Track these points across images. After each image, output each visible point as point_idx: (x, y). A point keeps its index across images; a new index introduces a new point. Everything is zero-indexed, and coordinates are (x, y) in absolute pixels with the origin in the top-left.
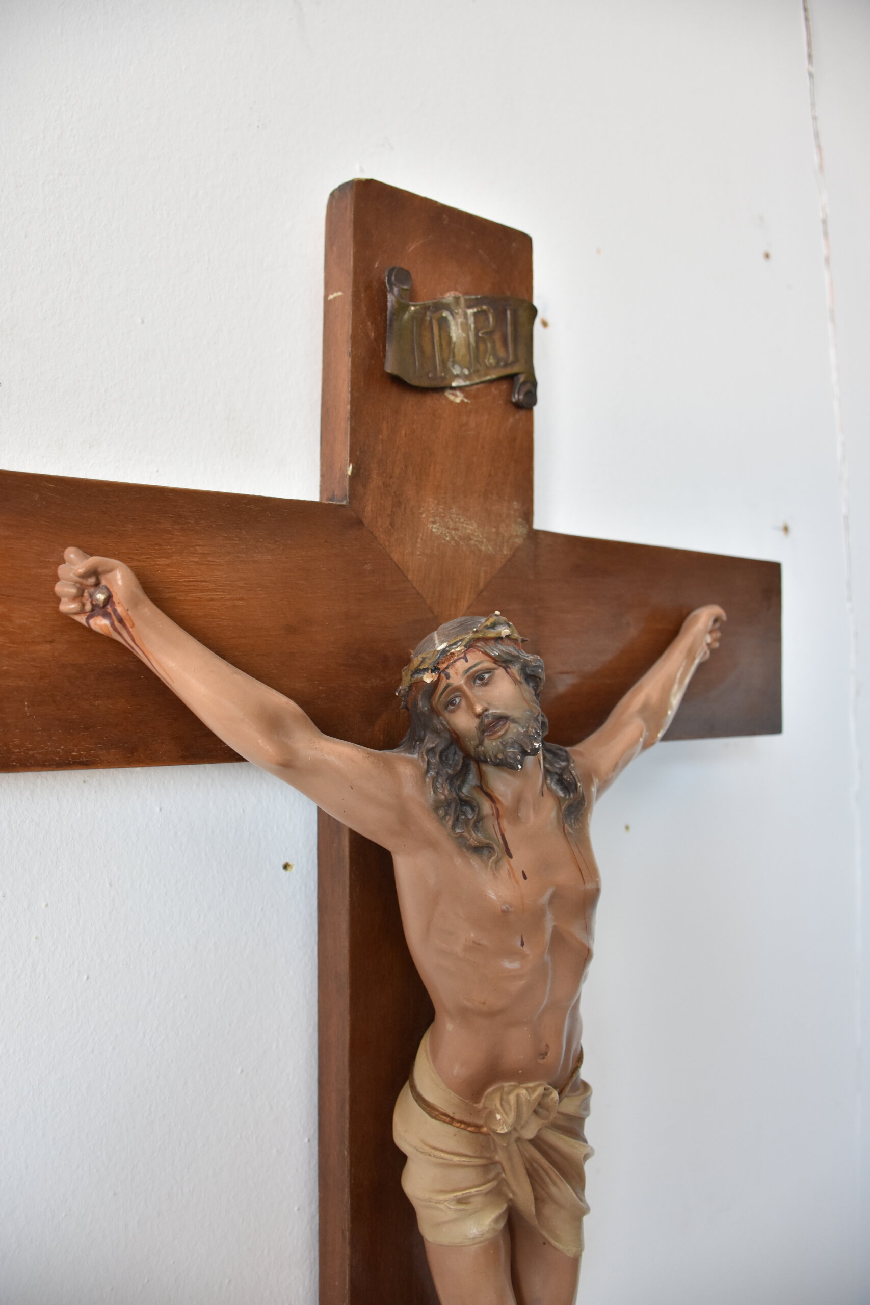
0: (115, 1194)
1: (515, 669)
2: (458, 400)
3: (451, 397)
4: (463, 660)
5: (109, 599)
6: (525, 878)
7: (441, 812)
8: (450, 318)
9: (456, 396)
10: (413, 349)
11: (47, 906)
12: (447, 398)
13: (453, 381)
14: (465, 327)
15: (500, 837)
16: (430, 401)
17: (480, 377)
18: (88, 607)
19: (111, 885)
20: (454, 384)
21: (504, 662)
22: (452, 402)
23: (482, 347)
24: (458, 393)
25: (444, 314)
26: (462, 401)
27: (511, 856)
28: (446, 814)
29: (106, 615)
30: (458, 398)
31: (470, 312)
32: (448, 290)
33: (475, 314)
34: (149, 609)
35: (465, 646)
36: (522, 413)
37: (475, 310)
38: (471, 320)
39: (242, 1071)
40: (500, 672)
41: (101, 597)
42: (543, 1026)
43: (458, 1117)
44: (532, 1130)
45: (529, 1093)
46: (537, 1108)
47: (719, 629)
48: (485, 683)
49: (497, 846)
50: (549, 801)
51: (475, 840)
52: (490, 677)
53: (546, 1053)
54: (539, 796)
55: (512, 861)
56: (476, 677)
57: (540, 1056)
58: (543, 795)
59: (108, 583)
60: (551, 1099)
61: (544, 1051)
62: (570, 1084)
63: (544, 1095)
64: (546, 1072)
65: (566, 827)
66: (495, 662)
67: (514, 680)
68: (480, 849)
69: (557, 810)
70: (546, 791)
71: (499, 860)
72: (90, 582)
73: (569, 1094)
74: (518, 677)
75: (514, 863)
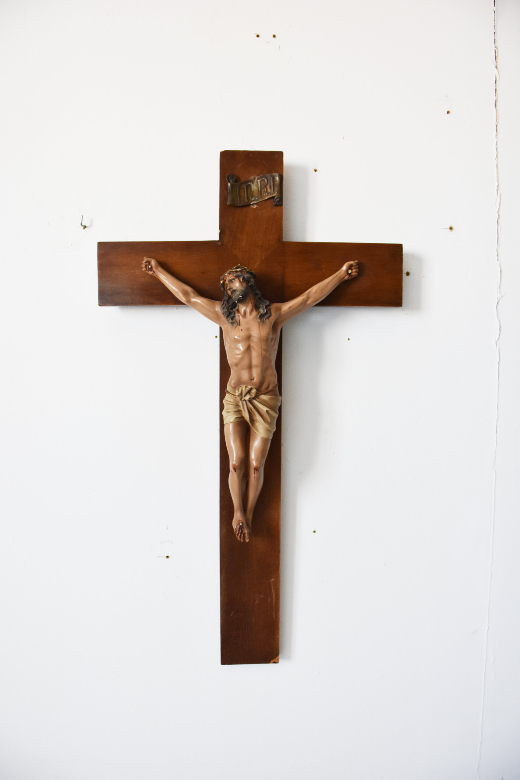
1: (241, 279)
2: (255, 207)
3: (252, 207)
4: (228, 277)
5: (152, 267)
6: (242, 330)
7: (225, 314)
8: (252, 184)
9: (254, 206)
10: (237, 196)
12: (251, 207)
13: (252, 202)
14: (257, 186)
15: (239, 322)
16: (245, 209)
17: (262, 199)
18: (148, 269)
20: (252, 203)
21: (238, 277)
22: (253, 208)
23: (263, 190)
24: (255, 205)
25: (249, 184)
26: (256, 207)
27: (240, 325)
28: (225, 315)
29: (151, 271)
30: (255, 206)
31: (259, 181)
32: (251, 176)
33: (260, 181)
34: (160, 269)
35: (228, 273)
36: (279, 207)
37: (260, 180)
38: (259, 183)
40: (237, 279)
41: (150, 267)
42: (253, 372)
43: (231, 393)
44: (247, 398)
45: (246, 387)
46: (249, 392)
47: (355, 268)
48: (233, 283)
49: (237, 323)
50: (255, 313)
51: (231, 321)
52: (234, 281)
53: (254, 379)
54: (251, 312)
55: (240, 326)
56: (231, 281)
57: (252, 380)
58: (253, 311)
59: (151, 264)
60: (254, 391)
61: (253, 378)
62: (265, 392)
63: (251, 389)
64: (254, 384)
65: (259, 320)
66: (235, 277)
67: (240, 281)
68: (232, 323)
69: (257, 315)
70: (254, 311)
71: (237, 326)
72: (148, 264)
73: (265, 394)
74: (242, 281)
75: (241, 327)
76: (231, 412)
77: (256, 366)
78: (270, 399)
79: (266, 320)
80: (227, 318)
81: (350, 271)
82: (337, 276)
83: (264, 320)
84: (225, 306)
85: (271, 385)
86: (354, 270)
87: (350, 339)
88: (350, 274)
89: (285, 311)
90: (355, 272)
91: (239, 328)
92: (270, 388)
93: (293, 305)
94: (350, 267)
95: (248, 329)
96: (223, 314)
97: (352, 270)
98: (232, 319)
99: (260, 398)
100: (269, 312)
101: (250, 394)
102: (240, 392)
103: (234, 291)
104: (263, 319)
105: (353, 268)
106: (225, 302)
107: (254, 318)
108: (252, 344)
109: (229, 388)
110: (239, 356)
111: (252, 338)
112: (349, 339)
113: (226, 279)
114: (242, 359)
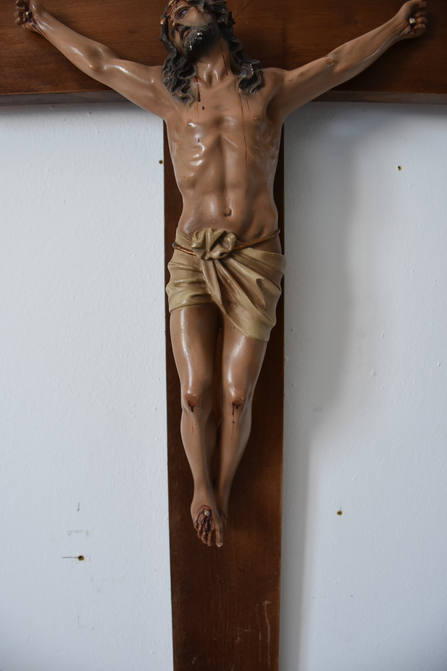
0: (74, 298)
4: (176, 8)
5: (31, 14)
6: (203, 108)
7: (168, 85)
11: (48, 170)
15: (197, 95)
18: (24, 20)
19: (75, 163)
21: (195, 4)
27: (199, 100)
29: (30, 21)
34: (46, 15)
39: (135, 256)
41: (27, 14)
42: (228, 199)
43: (183, 246)
44: (216, 254)
45: (213, 231)
46: (220, 240)
47: (420, 16)
48: (184, 16)
49: (194, 97)
50: (230, 78)
51: (181, 95)
52: (185, 13)
53: (230, 214)
54: (223, 75)
55: (199, 103)
56: (180, 14)
57: (225, 215)
58: (227, 75)
59: (30, 9)
60: (230, 239)
61: (228, 212)
62: (255, 242)
63: (224, 234)
64: (230, 225)
65: (240, 90)
66: (189, 3)
67: (199, 11)
68: (184, 99)
69: (235, 82)
70: (230, 73)
71: (192, 103)
72: (23, 8)
73: (254, 246)
74: (202, 10)
75: (201, 104)
76: (182, 285)
77: (235, 186)
78: (265, 257)
79: (254, 93)
80: (173, 90)
81: (412, 21)
82: (388, 26)
83: (251, 91)
84: (171, 69)
85: (265, 230)
86: (419, 20)
87: (402, 167)
88: (413, 25)
89: (291, 81)
90: (422, 23)
91: (198, 105)
92: (265, 235)
93: (308, 71)
94: (412, 13)
95: (217, 107)
96: (166, 84)
97: (416, 18)
98: (184, 90)
99: (242, 255)
100: (260, 77)
101: (222, 246)
102: (200, 240)
103: (187, 28)
104: (247, 90)
105: (417, 15)
106: (170, 64)
107: (229, 87)
108: (225, 137)
109: (179, 239)
110: (200, 162)
111: (226, 124)
112: (399, 168)
113: (170, 15)
114: (204, 167)
